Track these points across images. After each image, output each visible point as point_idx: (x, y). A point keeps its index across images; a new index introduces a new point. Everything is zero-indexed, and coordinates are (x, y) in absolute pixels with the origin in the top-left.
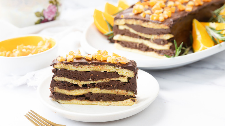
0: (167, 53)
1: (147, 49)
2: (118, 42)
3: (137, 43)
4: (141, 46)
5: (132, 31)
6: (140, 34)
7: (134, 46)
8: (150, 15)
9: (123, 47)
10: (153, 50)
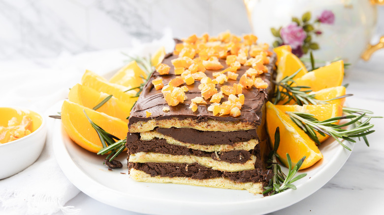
0: (253, 176)
1: (209, 174)
2: (140, 166)
3: (185, 164)
4: (193, 168)
5: (171, 141)
6: (188, 146)
7: (178, 171)
8: (208, 106)
9: (153, 175)
10: (220, 174)
